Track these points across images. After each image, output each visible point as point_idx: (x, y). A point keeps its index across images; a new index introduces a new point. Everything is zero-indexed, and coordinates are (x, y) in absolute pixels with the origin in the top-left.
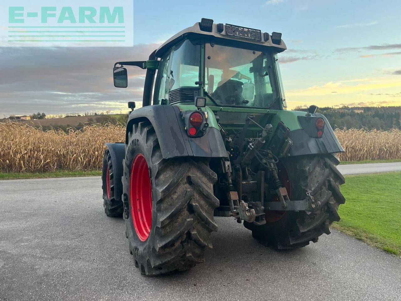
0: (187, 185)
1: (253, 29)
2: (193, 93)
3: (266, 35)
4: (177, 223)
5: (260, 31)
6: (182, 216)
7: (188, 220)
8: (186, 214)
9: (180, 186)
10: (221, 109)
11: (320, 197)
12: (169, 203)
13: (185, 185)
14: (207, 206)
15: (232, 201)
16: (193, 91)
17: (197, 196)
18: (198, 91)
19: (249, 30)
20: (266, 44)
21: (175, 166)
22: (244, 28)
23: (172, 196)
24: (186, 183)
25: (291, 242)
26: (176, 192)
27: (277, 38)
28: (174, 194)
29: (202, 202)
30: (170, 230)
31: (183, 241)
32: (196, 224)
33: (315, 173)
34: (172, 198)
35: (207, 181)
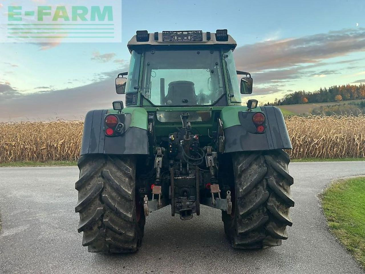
0: (101, 179)
1: (193, 31)
2: (132, 97)
3: (208, 34)
4: (91, 211)
5: (202, 31)
6: (94, 205)
7: (98, 209)
8: (98, 204)
9: (95, 179)
10: (158, 109)
11: (256, 198)
12: (84, 193)
13: (99, 178)
14: (119, 198)
15: (153, 195)
16: (132, 95)
17: (109, 189)
18: (136, 95)
19: (189, 32)
20: (210, 43)
21: (94, 162)
22: (182, 32)
23: (86, 187)
24: (99, 177)
25: (236, 242)
26: (90, 184)
27: (222, 35)
28: (88, 186)
29: (114, 194)
30: (86, 216)
31: (100, 227)
32: (109, 213)
33: (250, 171)
34: (86, 189)
35: (122, 175)
